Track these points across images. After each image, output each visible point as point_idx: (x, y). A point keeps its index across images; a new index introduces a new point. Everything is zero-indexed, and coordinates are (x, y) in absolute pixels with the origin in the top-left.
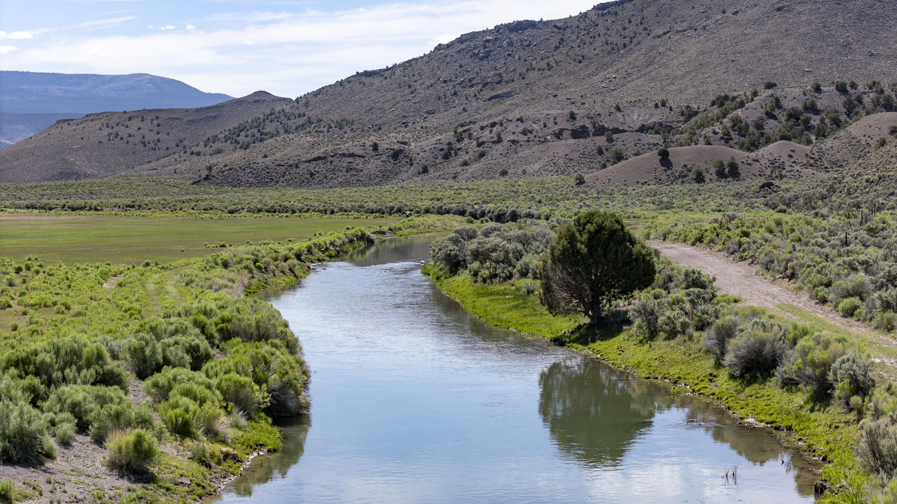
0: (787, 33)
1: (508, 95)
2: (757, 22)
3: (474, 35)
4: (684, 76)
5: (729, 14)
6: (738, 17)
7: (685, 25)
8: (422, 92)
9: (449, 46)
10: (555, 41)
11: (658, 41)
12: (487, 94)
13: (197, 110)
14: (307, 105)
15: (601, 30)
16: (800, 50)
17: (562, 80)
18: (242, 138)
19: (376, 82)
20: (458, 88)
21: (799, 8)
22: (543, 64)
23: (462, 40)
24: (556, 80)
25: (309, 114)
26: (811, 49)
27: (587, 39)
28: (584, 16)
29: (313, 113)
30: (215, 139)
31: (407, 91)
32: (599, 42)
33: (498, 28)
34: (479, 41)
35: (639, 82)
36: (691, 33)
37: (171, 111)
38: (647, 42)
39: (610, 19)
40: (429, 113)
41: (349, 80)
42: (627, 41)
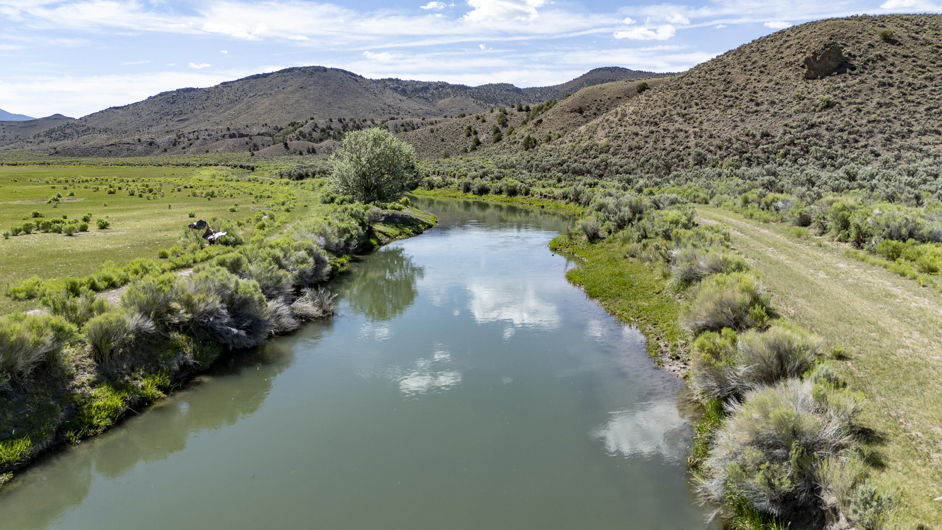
0: (305, 98)
1: (186, 119)
2: (292, 92)
3: (166, 93)
4: (264, 114)
5: (280, 88)
6: (284, 90)
7: (262, 93)
8: (144, 117)
9: (155, 97)
10: (205, 97)
11: (251, 99)
12: (177, 119)
13: (24, 122)
14: (86, 121)
15: (225, 93)
16: (312, 105)
17: (210, 114)
18: (53, 135)
19: (121, 112)
20: (162, 116)
21: (309, 88)
22: (201, 107)
23: (161, 95)
24: (207, 114)
25: (87, 125)
26: (316, 104)
27: (219, 97)
28: (217, 87)
29: (90, 125)
30: (39, 135)
31: (137, 116)
32: (225, 98)
33: (178, 91)
34: (170, 95)
35: (245, 115)
36: (265, 96)
37: (10, 122)
38: (246, 99)
39: (229, 89)
40: (149, 126)
41: (106, 110)
42: (237, 98)
